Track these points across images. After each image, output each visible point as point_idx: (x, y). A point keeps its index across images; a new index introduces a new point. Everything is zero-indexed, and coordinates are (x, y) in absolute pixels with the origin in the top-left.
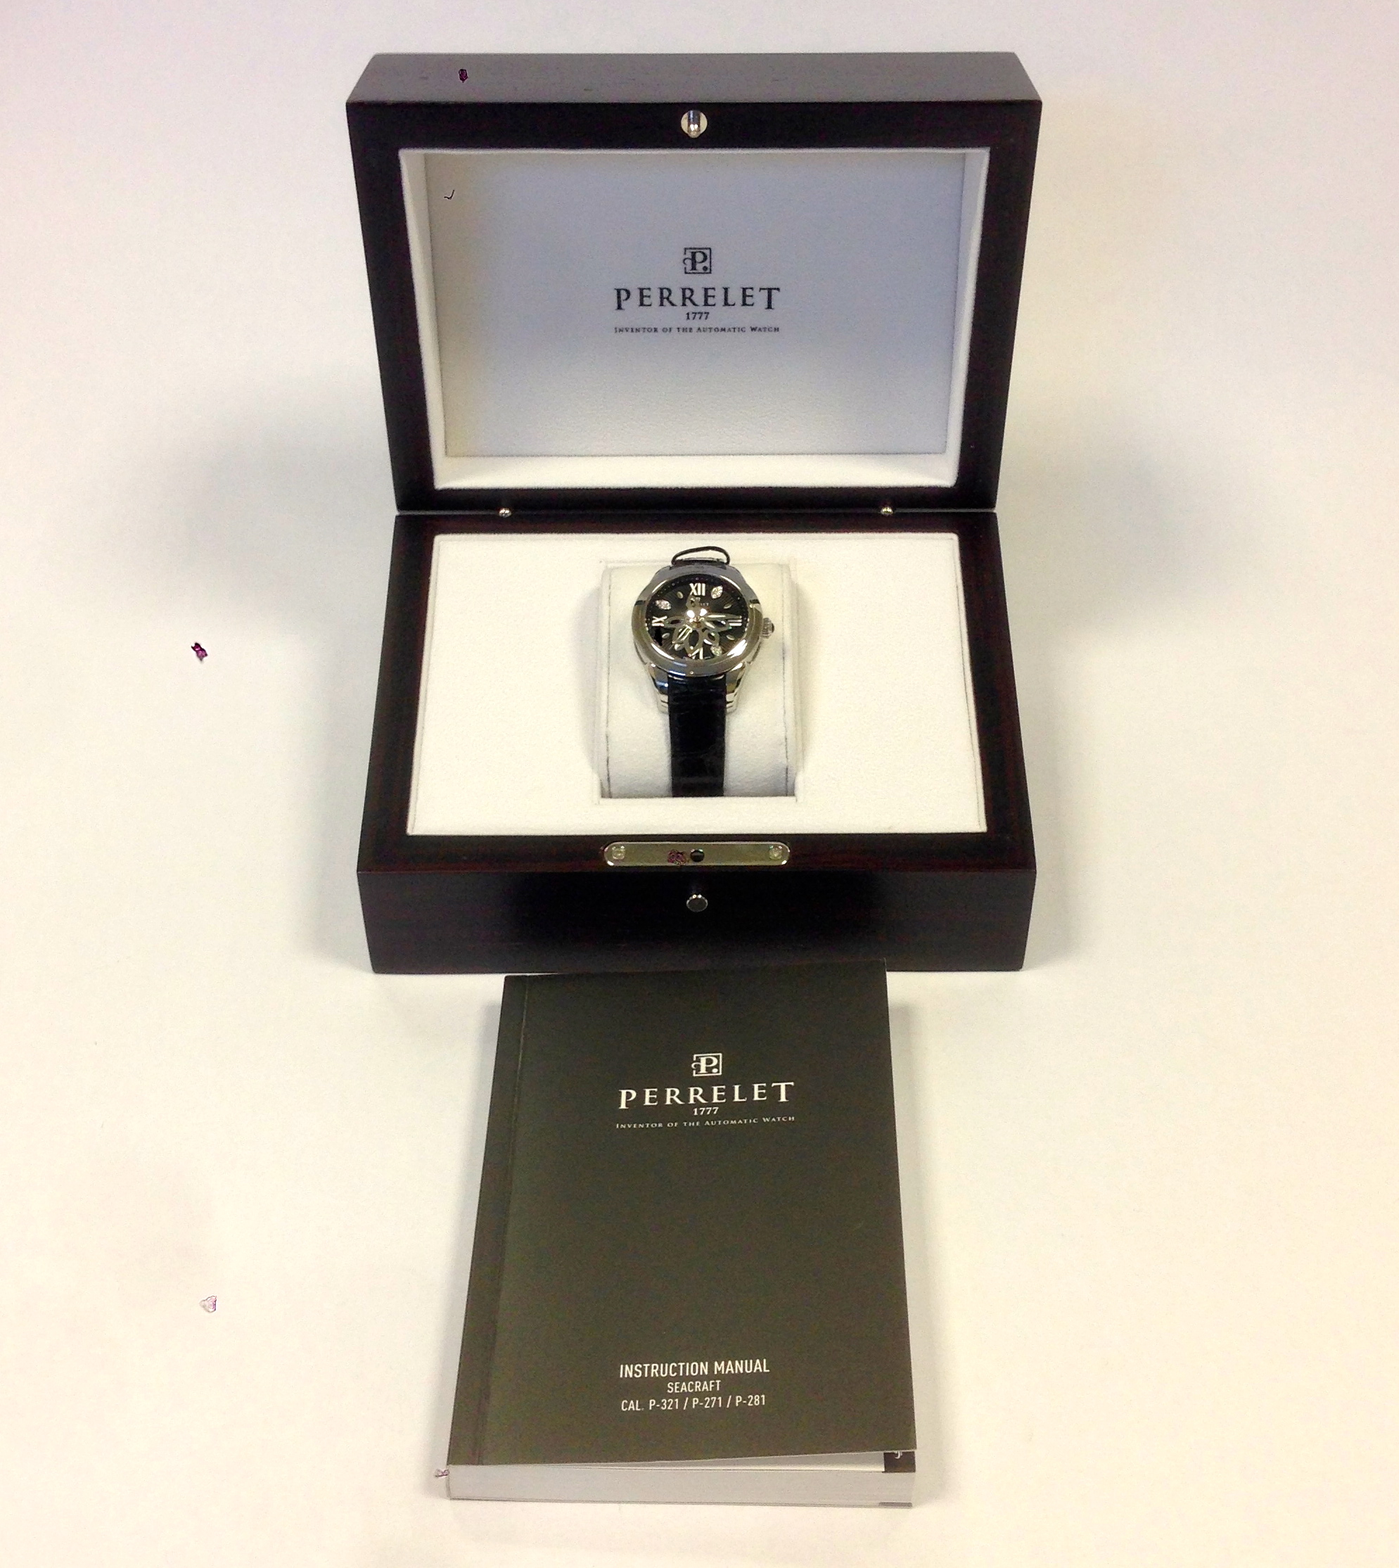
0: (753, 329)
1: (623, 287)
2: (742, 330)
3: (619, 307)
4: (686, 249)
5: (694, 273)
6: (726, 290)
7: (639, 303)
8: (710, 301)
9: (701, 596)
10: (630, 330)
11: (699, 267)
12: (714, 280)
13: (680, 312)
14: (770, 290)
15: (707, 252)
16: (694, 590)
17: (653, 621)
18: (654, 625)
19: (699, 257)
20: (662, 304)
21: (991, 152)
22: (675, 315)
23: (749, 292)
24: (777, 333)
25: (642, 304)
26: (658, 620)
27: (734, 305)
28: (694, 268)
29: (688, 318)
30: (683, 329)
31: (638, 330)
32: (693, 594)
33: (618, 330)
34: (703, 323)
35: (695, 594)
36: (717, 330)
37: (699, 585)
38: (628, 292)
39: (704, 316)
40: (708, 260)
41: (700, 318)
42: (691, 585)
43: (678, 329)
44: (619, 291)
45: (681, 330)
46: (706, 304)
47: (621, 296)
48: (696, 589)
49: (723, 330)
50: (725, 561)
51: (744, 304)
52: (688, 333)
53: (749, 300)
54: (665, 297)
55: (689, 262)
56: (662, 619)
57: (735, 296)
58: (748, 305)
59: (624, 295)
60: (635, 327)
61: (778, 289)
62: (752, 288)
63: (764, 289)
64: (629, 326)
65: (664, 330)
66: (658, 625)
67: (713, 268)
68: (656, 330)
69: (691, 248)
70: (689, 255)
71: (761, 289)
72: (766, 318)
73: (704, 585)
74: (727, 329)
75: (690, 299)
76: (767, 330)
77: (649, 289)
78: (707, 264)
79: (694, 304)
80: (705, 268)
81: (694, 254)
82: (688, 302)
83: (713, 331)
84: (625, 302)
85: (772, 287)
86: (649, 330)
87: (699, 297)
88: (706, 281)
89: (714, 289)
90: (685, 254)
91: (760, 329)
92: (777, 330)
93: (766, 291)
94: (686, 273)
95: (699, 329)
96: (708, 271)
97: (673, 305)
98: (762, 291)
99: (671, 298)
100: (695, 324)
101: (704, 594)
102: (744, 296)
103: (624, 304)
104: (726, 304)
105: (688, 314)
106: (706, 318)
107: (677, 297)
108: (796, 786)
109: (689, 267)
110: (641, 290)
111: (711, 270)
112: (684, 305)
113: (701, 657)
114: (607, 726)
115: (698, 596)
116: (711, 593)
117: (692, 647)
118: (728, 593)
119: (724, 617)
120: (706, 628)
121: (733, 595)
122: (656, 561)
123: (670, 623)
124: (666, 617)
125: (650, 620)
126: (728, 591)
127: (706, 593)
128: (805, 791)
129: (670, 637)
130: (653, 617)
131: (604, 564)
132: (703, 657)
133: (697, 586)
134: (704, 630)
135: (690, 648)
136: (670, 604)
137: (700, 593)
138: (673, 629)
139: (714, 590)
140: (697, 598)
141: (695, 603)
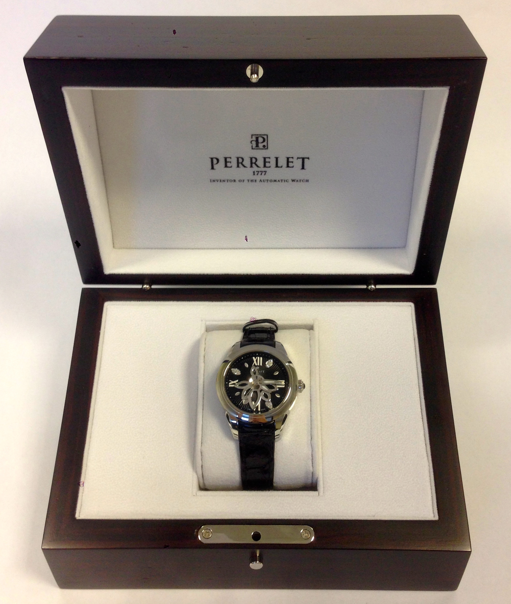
0: (293, 181)
1: (215, 157)
2: (286, 181)
3: (213, 168)
4: (252, 135)
5: (257, 149)
6: (277, 159)
7: (224, 166)
8: (267, 165)
10: (219, 181)
11: (261, 145)
12: (271, 153)
13: (250, 171)
14: (303, 159)
15: (265, 137)
16: (255, 362)
17: (230, 383)
18: (230, 386)
19: (260, 140)
20: (238, 166)
21: (450, 90)
22: (247, 173)
23: (290, 160)
24: (307, 183)
25: (226, 166)
27: (282, 167)
28: (257, 146)
29: (254, 174)
30: (251, 181)
31: (224, 181)
32: (255, 364)
33: (212, 181)
34: (263, 177)
35: (256, 364)
36: (271, 181)
37: (259, 358)
38: (218, 160)
39: (263, 173)
40: (266, 141)
41: (261, 174)
42: (254, 358)
43: (248, 180)
44: (212, 159)
45: (250, 181)
46: (265, 166)
47: (214, 162)
48: (257, 361)
49: (275, 181)
50: (275, 328)
51: (288, 166)
52: (254, 182)
53: (290, 164)
54: (240, 162)
55: (254, 143)
56: (235, 382)
57: (282, 162)
58: (290, 167)
59: (215, 161)
60: (222, 179)
61: (308, 158)
62: (293, 158)
63: (300, 158)
64: (219, 178)
65: (240, 181)
66: (233, 386)
67: (269, 146)
68: (235, 181)
69: (255, 135)
70: (254, 138)
71: (298, 158)
72: (301, 174)
73: (261, 358)
74: (277, 181)
75: (255, 163)
76: (301, 181)
77: (231, 158)
78: (265, 144)
79: (258, 166)
80: (264, 146)
81: (257, 139)
82: (254, 165)
83: (269, 181)
84: (216, 165)
85: (304, 157)
86: (231, 181)
87: (260, 163)
88: (264, 153)
89: (270, 158)
90: (252, 138)
91: (297, 181)
92: (307, 181)
93: (301, 159)
94: (252, 149)
95: (261, 180)
96: (266, 147)
97: (245, 167)
98: (298, 159)
99: (244, 163)
100: (258, 178)
101: (261, 365)
102: (288, 162)
103: (215, 166)
104: (277, 166)
105: (254, 172)
106: (265, 174)
107: (247, 162)
108: (318, 483)
109: (254, 145)
110: (226, 159)
111: (267, 147)
112: (251, 166)
113: (259, 410)
114: (202, 446)
115: (258, 366)
116: (266, 364)
117: (253, 402)
118: (276, 365)
119: (274, 382)
120: (263, 389)
121: (279, 365)
122: (234, 321)
123: (240, 385)
124: (237, 381)
125: (228, 383)
126: (276, 363)
127: (262, 364)
128: (324, 488)
129: (240, 395)
130: (230, 381)
131: (204, 322)
132: (260, 410)
133: (257, 359)
134: (261, 391)
135: (252, 403)
136: (240, 371)
137: (258, 364)
138: (242, 390)
139: (267, 362)
140: (257, 367)
141: (255, 372)
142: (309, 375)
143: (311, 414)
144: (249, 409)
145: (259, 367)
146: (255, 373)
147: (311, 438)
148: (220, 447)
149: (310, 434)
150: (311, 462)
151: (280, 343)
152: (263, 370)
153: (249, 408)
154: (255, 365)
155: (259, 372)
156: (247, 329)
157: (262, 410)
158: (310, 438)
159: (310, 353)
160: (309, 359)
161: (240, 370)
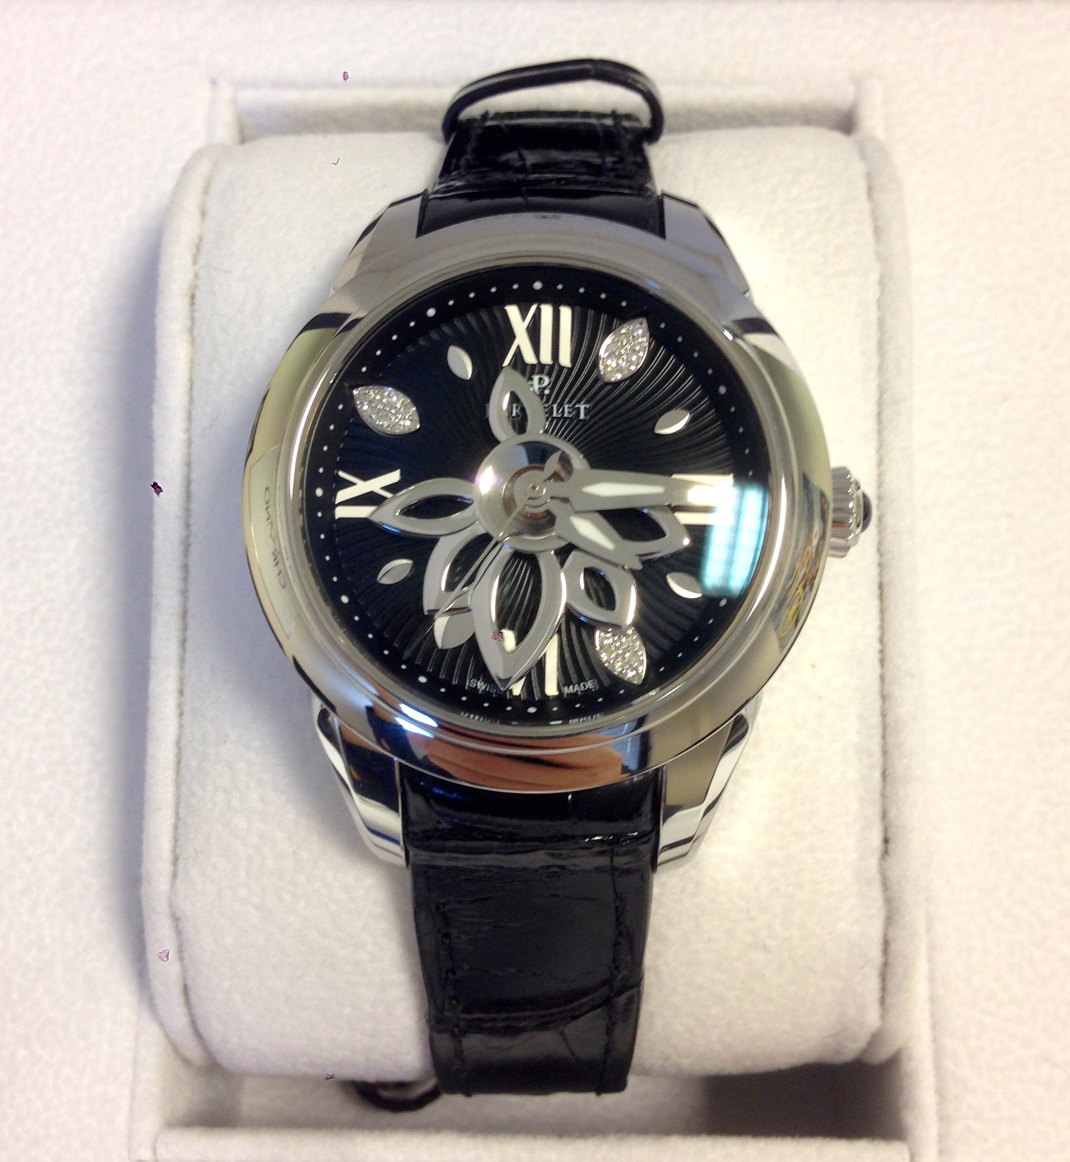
9: (555, 368)
16: (522, 340)
17: (343, 495)
18: (341, 512)
26: (361, 487)
32: (519, 355)
35: (529, 357)
37: (547, 311)
42: (513, 311)
48: (534, 331)
50: (651, 116)
56: (376, 485)
66: (362, 512)
73: (566, 313)
101: (565, 360)
113: (551, 689)
114: (175, 876)
115: (539, 368)
116: (597, 358)
117: (509, 637)
118: (672, 360)
119: (657, 490)
120: (575, 542)
121: (694, 368)
122: (396, 84)
123: (412, 511)
124: (394, 477)
125: (331, 493)
126: (672, 348)
127: (574, 360)
128: (943, 1118)
129: (415, 581)
130: (342, 474)
131: (226, 91)
132: (559, 689)
133: (537, 318)
134: (564, 553)
135: (499, 636)
136: (414, 409)
137: (546, 358)
138: (430, 543)
139: (608, 340)
140: (536, 378)
141: (523, 410)
142: (872, 424)
143: (882, 678)
144: (481, 686)
145: (549, 375)
146: (520, 423)
147: (886, 841)
148: (287, 897)
149: (874, 812)
150: (873, 983)
151: (695, 206)
152: (575, 398)
153: (476, 676)
154: (525, 365)
155: (551, 412)
156: (471, 121)
157: (567, 690)
158: (876, 840)
159: (874, 277)
160: (873, 315)
161: (415, 402)
